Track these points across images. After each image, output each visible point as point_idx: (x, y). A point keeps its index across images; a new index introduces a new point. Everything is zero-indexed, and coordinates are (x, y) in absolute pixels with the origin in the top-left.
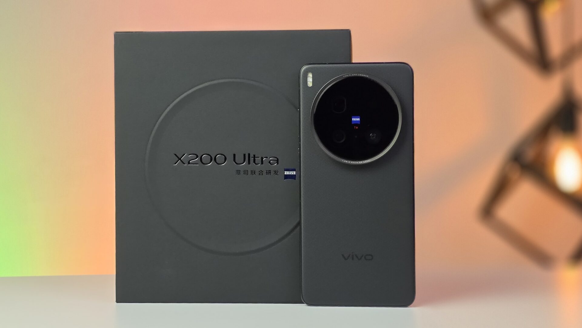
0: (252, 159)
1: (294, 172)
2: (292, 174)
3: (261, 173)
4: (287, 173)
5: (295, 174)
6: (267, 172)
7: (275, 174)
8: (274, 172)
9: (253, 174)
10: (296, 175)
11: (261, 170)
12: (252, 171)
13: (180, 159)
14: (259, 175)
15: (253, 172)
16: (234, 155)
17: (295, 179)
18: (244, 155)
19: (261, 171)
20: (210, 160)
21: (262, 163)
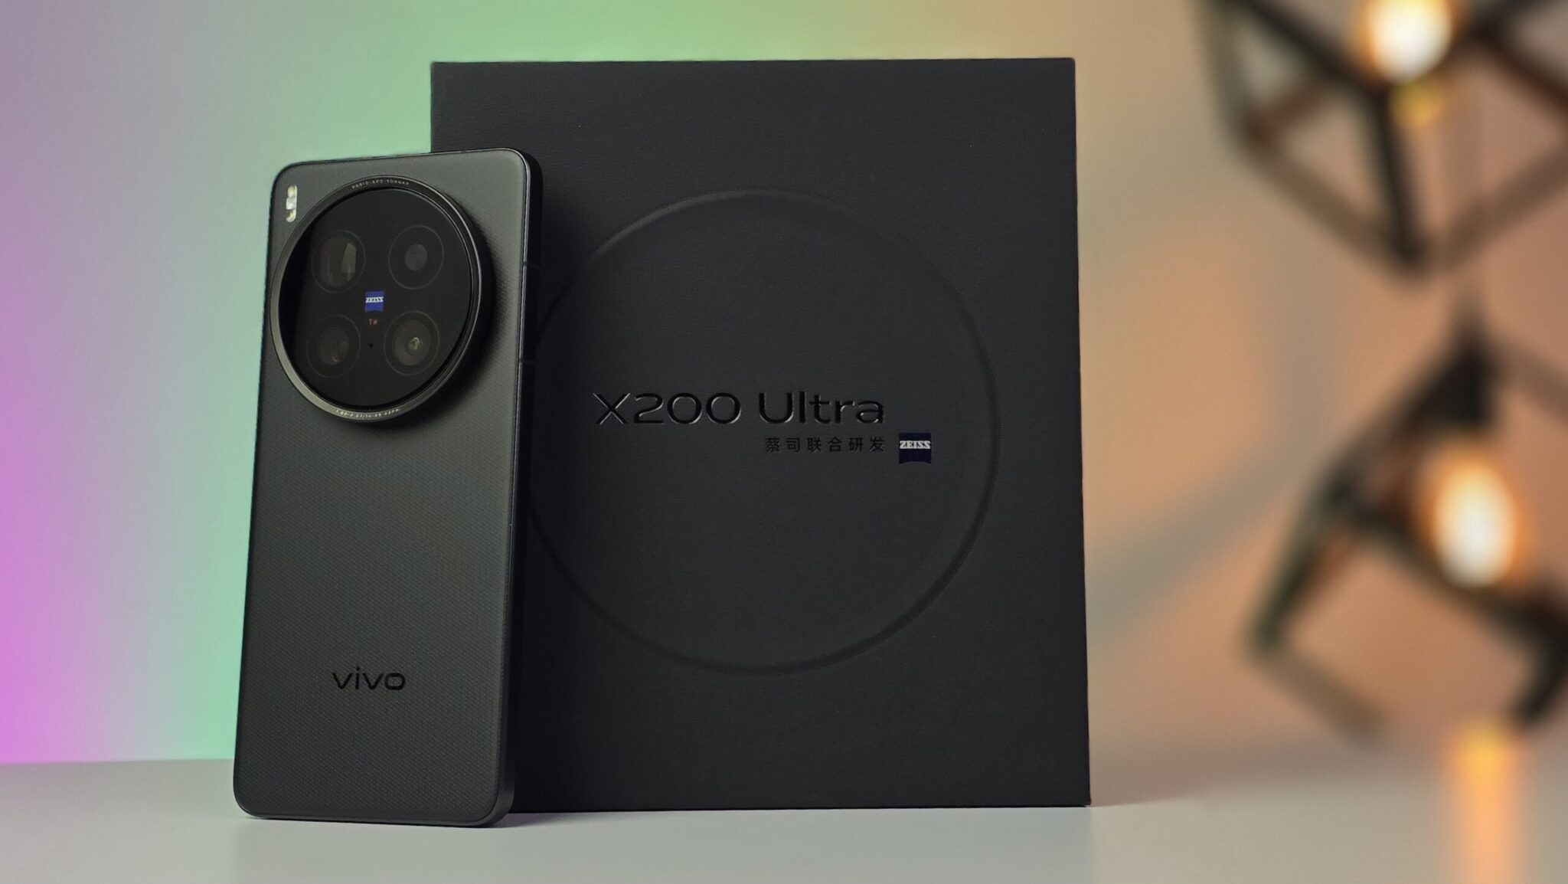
0: (809, 409)
1: (927, 443)
2: (922, 447)
3: (835, 445)
4: (906, 445)
5: (928, 447)
6: (851, 444)
7: (874, 448)
8: (872, 443)
9: (815, 447)
10: (932, 451)
11: (835, 438)
12: (810, 440)
13: (612, 408)
14: (831, 450)
15: (814, 444)
16: (761, 396)
17: (929, 461)
18: (789, 396)
19: (835, 441)
20: (695, 411)
21: (838, 419)
